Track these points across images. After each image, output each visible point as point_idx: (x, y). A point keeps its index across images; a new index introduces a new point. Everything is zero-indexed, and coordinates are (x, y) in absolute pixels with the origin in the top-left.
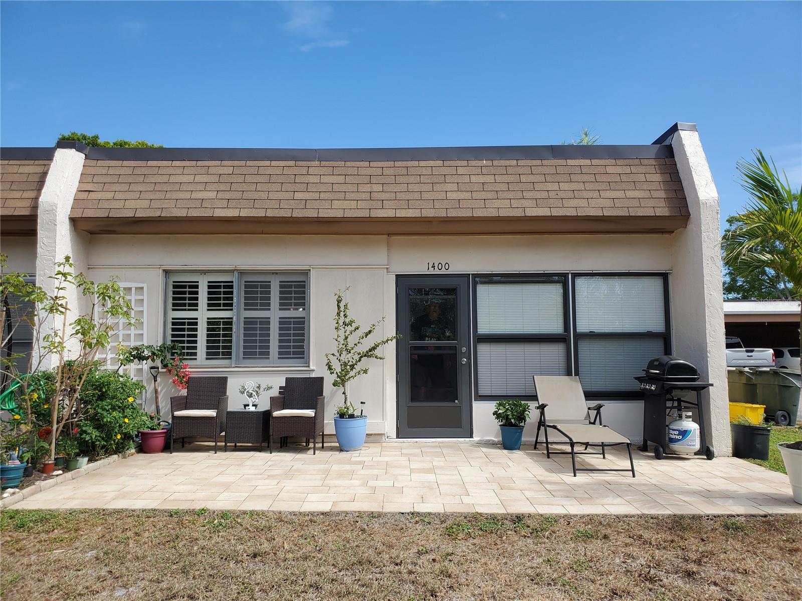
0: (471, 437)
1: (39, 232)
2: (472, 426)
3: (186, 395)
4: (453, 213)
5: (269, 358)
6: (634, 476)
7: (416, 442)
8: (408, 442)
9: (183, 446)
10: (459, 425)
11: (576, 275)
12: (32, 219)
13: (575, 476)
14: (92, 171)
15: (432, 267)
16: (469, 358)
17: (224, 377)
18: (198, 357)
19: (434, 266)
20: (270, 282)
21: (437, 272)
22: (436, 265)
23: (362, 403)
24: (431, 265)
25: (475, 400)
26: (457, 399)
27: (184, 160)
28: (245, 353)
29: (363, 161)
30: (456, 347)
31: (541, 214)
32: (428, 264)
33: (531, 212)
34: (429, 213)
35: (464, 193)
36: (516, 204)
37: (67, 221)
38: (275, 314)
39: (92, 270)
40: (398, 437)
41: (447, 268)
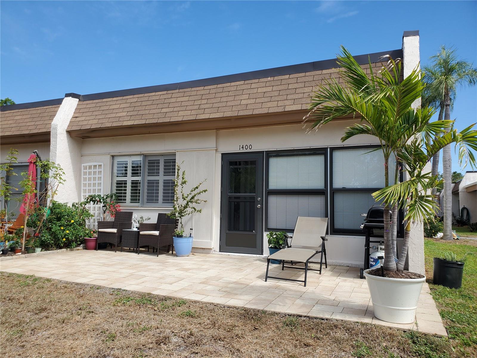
0: (262, 254)
1: (51, 139)
2: (263, 248)
3: (114, 221)
4: (241, 113)
5: (158, 203)
6: (305, 286)
7: (229, 255)
8: (224, 255)
9: (111, 248)
10: (255, 246)
11: (333, 149)
12: (48, 134)
13: (266, 281)
14: (80, 107)
15: (242, 148)
16: (262, 205)
17: (131, 212)
18: (127, 201)
19: (243, 147)
20: (159, 160)
21: (245, 151)
22: (244, 147)
23: (191, 229)
24: (241, 147)
25: (265, 231)
26: (254, 230)
27: (118, 97)
28: (148, 200)
29: (201, 86)
30: (254, 197)
31: (294, 109)
32: (240, 146)
33: (288, 109)
34: (228, 114)
35: (251, 100)
36: (281, 104)
37: (65, 133)
38: (161, 178)
39: (83, 157)
40: (220, 251)
41: (250, 148)
